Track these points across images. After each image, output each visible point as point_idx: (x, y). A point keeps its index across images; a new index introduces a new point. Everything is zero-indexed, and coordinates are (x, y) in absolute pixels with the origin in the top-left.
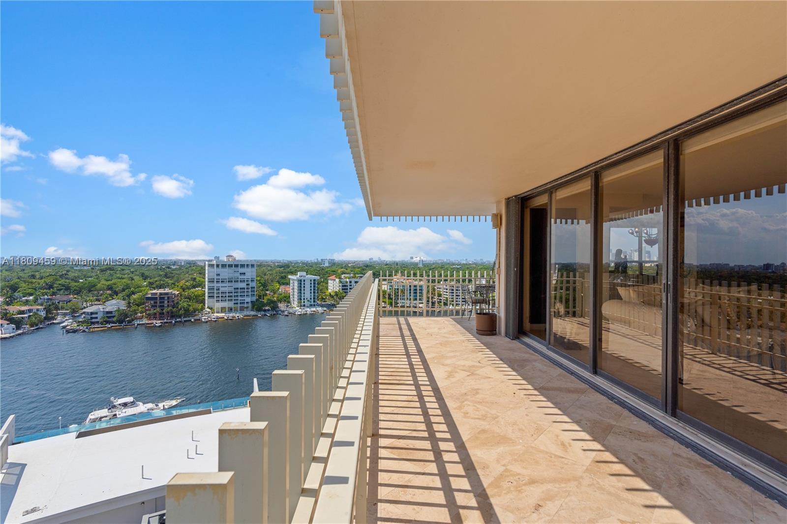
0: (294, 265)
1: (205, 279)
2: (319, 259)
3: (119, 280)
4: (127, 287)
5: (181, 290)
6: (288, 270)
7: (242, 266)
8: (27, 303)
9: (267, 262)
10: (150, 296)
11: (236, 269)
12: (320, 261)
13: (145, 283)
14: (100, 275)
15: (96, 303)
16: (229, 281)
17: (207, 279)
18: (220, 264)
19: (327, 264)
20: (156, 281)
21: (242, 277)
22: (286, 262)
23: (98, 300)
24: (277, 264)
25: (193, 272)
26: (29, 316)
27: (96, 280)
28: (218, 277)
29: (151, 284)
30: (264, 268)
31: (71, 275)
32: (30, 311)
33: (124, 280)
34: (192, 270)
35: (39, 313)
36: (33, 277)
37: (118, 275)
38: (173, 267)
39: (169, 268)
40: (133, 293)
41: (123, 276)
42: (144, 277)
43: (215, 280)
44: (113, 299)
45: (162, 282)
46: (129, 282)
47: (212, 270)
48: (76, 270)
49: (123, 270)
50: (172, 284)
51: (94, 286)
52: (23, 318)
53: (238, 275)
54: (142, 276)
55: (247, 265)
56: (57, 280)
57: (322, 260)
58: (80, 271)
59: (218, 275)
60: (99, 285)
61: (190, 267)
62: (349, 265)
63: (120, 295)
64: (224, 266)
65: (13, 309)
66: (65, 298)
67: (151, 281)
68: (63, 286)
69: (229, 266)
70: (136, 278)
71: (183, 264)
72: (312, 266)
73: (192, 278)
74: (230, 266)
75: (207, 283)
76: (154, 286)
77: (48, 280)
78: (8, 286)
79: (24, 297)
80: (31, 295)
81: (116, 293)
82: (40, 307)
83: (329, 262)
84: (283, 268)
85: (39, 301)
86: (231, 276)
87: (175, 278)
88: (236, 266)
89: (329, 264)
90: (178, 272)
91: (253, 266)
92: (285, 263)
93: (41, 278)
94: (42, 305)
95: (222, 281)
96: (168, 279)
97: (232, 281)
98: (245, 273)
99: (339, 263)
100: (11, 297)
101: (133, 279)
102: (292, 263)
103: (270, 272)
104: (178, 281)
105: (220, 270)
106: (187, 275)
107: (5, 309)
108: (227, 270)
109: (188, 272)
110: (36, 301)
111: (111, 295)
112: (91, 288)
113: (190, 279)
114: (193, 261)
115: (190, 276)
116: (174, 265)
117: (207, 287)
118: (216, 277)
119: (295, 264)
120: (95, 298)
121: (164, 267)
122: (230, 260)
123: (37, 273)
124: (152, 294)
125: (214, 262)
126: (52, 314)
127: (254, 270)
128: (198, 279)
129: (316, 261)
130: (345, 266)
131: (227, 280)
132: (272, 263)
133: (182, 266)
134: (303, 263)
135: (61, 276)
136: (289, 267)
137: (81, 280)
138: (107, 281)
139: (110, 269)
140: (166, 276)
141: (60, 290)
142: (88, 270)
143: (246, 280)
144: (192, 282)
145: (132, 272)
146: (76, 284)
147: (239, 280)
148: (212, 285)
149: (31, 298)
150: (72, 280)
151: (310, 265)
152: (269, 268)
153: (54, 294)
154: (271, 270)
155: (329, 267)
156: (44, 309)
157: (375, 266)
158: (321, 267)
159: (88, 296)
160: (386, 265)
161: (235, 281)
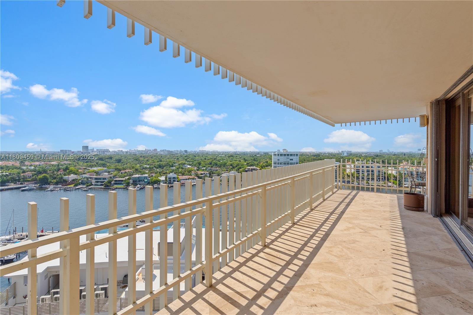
0: (323, 155)
1: (272, 162)
2: (340, 151)
3: (235, 161)
4: (238, 165)
5: (261, 168)
6: (319, 157)
7: (291, 155)
8: (203, 170)
9: (306, 153)
10: (247, 170)
11: (288, 157)
12: (341, 152)
13: (245, 163)
14: (228, 159)
15: (226, 172)
16: (284, 164)
17: (273, 162)
18: (280, 154)
19: (345, 154)
20: (250, 162)
21: (291, 161)
22: (318, 153)
23: (227, 171)
24: (312, 154)
25: (267, 158)
26: (204, 176)
27: (226, 161)
28: (279, 161)
29: (248, 164)
30: (304, 157)
31: (218, 158)
32: (204, 174)
33: (237, 162)
34: (266, 157)
35: (207, 175)
36: (205, 159)
37: (235, 159)
38: (258, 155)
39: (256, 156)
40: (240, 168)
41: (237, 160)
42: (245, 160)
43: (277, 163)
44: (233, 170)
45: (252, 163)
46: (239, 162)
47: (275, 157)
48: (220, 156)
49: (237, 157)
50: (257, 164)
51: (226, 164)
52: (202, 176)
53: (289, 160)
54: (244, 160)
55: (294, 155)
56: (213, 161)
57: (342, 151)
58: (221, 157)
59: (278, 160)
60: (228, 164)
61: (265, 155)
62: (363, 155)
63: (236, 169)
64: (281, 155)
65: (199, 172)
66: (216, 169)
67: (248, 162)
68: (215, 163)
69: (284, 155)
70: (242, 161)
71: (262, 154)
72: (335, 156)
73: (266, 161)
74: (285, 155)
75: (273, 164)
76: (249, 165)
77: (210, 161)
78: (198, 163)
79: (203, 167)
80: (205, 167)
81: (234, 168)
82: (207, 172)
83: (347, 153)
84: (315, 157)
85: (207, 170)
86: (285, 160)
87: (258, 161)
88: (288, 155)
89: (347, 154)
90: (260, 158)
91: (297, 155)
92: (317, 153)
93: (208, 160)
94: (208, 171)
95: (280, 164)
96: (255, 162)
98: (292, 159)
99: (355, 154)
100: (198, 167)
101: (240, 161)
102: (322, 154)
103: (308, 159)
104: (260, 163)
105: (280, 157)
106: (264, 160)
107: (197, 173)
108: (283, 157)
109: (264, 158)
110: (206, 169)
111: (232, 169)
112: (225, 165)
113: (265, 162)
114: (267, 152)
115: (265, 160)
116: (258, 154)
117: (273, 166)
118: (277, 161)
119: (324, 154)
120: (226, 169)
121: (253, 155)
122: (285, 151)
123: (207, 158)
124: (248, 169)
125: (276, 153)
126: (211, 175)
127: (298, 157)
128: (269, 162)
129: (338, 152)
130: (360, 156)
131: (283, 163)
132: (309, 154)
133: (261, 155)
134: (329, 154)
135: (214, 159)
136: (320, 156)
137: (221, 161)
138: (231, 162)
139: (232, 156)
140: (254, 160)
141: (214, 165)
142: (224, 156)
143: (293, 163)
144: (266, 164)
145: (240, 158)
146: (219, 163)
147: (290, 163)
148: (275, 165)
149: (205, 168)
150: (218, 161)
151: (334, 155)
152: (307, 156)
153: (212, 167)
154: (309, 158)
155: (347, 156)
156: (209, 173)
157: (384, 156)
158: (341, 156)
159: (224, 169)
161: (287, 164)
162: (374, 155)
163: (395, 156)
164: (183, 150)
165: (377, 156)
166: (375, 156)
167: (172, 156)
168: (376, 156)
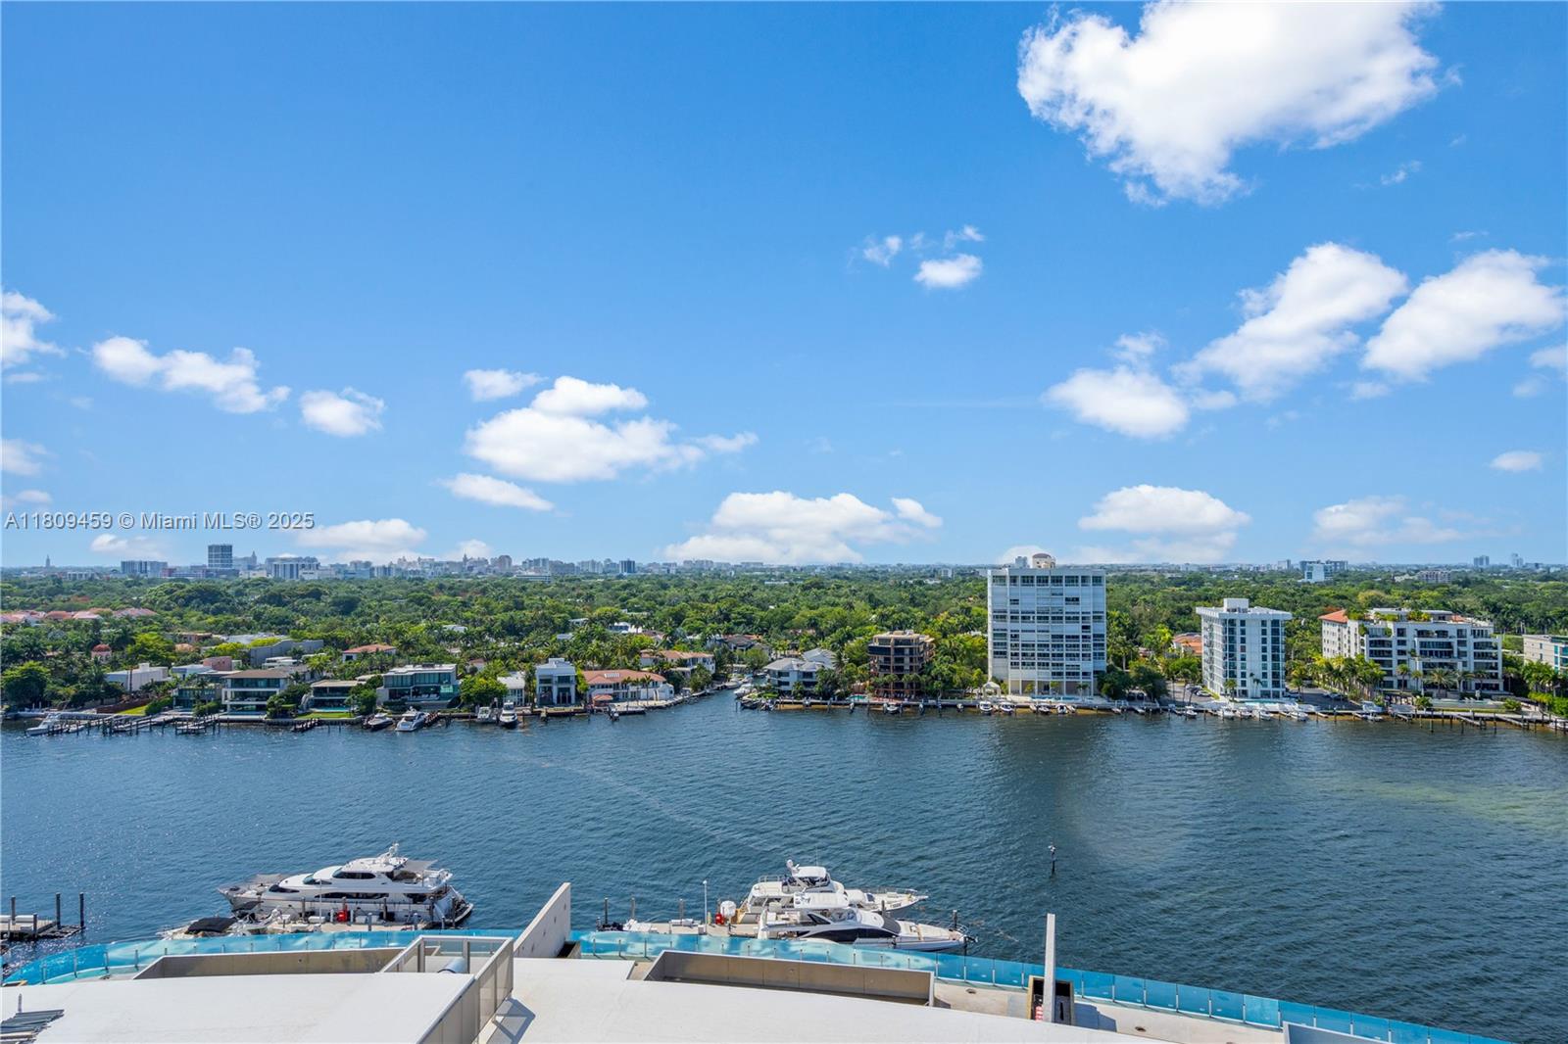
0: (1218, 578)
1: (986, 608)
2: (1296, 563)
3: (830, 608)
4: (843, 622)
5: (939, 635)
6: (1200, 590)
7: (1072, 580)
8: (692, 646)
9: (1141, 571)
10: (877, 644)
11: (1057, 588)
12: (1299, 567)
13: (874, 616)
14: (801, 598)
15: (791, 652)
16: (1039, 618)
17: (990, 612)
18: (1019, 574)
19: (1319, 576)
20: (894, 612)
21: (1071, 608)
22: (1195, 570)
23: (795, 648)
24: (1169, 575)
25: (967, 593)
26: (693, 671)
27: (792, 607)
28: (1015, 607)
29: (883, 617)
30: (1133, 586)
31: (758, 595)
32: (694, 660)
33: (837, 609)
34: (967, 588)
35: (705, 665)
36: (705, 597)
37: (828, 599)
38: (930, 582)
39: (920, 583)
40: (850, 637)
41: (837, 600)
42: (874, 603)
43: (1009, 615)
44: (817, 646)
45: (904, 615)
46: (846, 613)
47: (1001, 589)
48: (767, 586)
49: (839, 587)
50: (923, 619)
51: (791, 618)
52: (684, 673)
53: (1060, 602)
54: (870, 601)
55: (1084, 579)
56: (735, 605)
57: (1303, 564)
58: (772, 587)
59: (1015, 602)
60: (797, 617)
61: (964, 581)
62: (1398, 579)
63: (829, 639)
64: (1027, 580)
65: (673, 655)
66: (744, 641)
67: (885, 611)
68: (744, 616)
69: (1039, 581)
70: (860, 606)
71: (950, 575)
72: (1270, 582)
73: (962, 607)
74: (1043, 580)
75: (990, 620)
76: (889, 623)
77: (724, 605)
78: (671, 615)
79: (690, 634)
80: (698, 631)
81: (822, 635)
82: (707, 656)
83: (1326, 569)
84: (1183, 587)
85: (709, 644)
86: (1045, 604)
87: (930, 608)
88: (1057, 580)
89: (1326, 575)
90: (937, 593)
91: (1097, 580)
92: (1191, 572)
93: (716, 600)
94: (711, 650)
95: (1023, 618)
96: (916, 609)
97: (1047, 618)
98: (1077, 599)
99: (1362, 574)
100: (671, 634)
101: (852, 607)
102: (1211, 573)
103: (1148, 597)
104: (935, 614)
105: (1020, 590)
106: (954, 601)
107: (663, 656)
108: (1034, 589)
109: (957, 594)
110: (704, 641)
111: (812, 638)
112: (784, 622)
113: (958, 609)
114: (970, 568)
115: (962, 603)
116: (932, 576)
117: (990, 630)
118: (1009, 607)
119: (1220, 574)
120: (789, 642)
121: (911, 582)
122: (1043, 565)
123: (711, 592)
124: (880, 640)
125: (1006, 572)
126: (726, 669)
127: (1101, 589)
128: (975, 610)
129: (1285, 567)
130: (1383, 582)
131: (1036, 615)
132: (1155, 573)
133: (946, 580)
134: (1244, 573)
135: (743, 599)
136: (1202, 584)
137: (772, 607)
138: (812, 608)
139: (818, 585)
140: (913, 601)
141: (739, 624)
142: (784, 588)
143: (1081, 615)
144: (961, 617)
145: (854, 593)
146: (762, 614)
147: (1064, 615)
148: (1000, 625)
149: (698, 637)
150: (758, 606)
151: (1267, 577)
152: (1147, 586)
153: (729, 631)
154: (1152, 592)
155: (1327, 583)
156: (714, 658)
158: (1297, 585)
159: (779, 639)
160: (1547, 578)
161: (1053, 618)
162: (1452, 579)
163: (1551, 583)
164: (618, 562)
165: (1466, 583)
166: (1453, 583)
167: (567, 584)
168: (1459, 583)
